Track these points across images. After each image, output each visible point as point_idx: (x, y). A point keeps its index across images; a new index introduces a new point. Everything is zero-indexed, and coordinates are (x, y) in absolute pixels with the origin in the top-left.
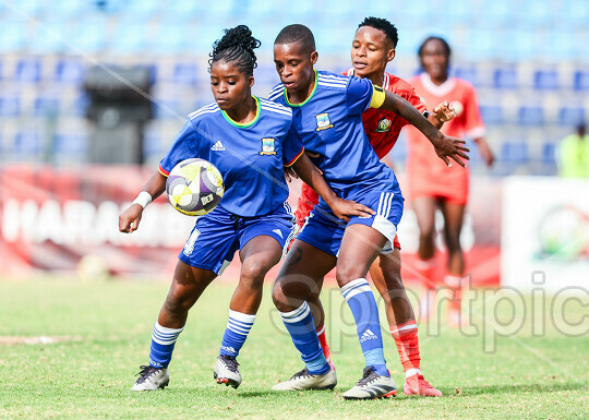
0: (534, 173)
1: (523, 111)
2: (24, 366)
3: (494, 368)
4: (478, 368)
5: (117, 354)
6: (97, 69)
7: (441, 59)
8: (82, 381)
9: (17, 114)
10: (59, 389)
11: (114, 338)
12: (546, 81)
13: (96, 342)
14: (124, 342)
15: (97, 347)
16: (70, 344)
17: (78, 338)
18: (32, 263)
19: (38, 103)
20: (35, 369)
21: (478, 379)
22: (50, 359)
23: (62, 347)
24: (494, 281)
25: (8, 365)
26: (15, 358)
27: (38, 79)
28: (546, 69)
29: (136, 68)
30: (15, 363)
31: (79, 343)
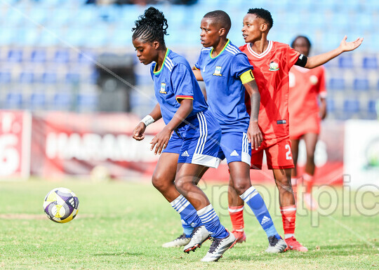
0: (362, 118)
1: (356, 82)
2: (59, 232)
3: (339, 234)
4: (330, 234)
5: (115, 225)
6: (103, 55)
7: (305, 49)
8: (94, 241)
9: (55, 82)
10: (80, 246)
11: (112, 216)
12: (370, 63)
13: (102, 218)
14: (119, 218)
15: (102, 221)
16: (86, 219)
17: (92, 216)
18: (65, 171)
19: (68, 76)
20: (66, 234)
21: (330, 241)
22: (75, 228)
23: (82, 221)
24: (340, 182)
25: (50, 232)
26: (54, 228)
27: (67, 62)
28: (370, 57)
29: (126, 56)
30: (54, 231)
31: (93, 219)
